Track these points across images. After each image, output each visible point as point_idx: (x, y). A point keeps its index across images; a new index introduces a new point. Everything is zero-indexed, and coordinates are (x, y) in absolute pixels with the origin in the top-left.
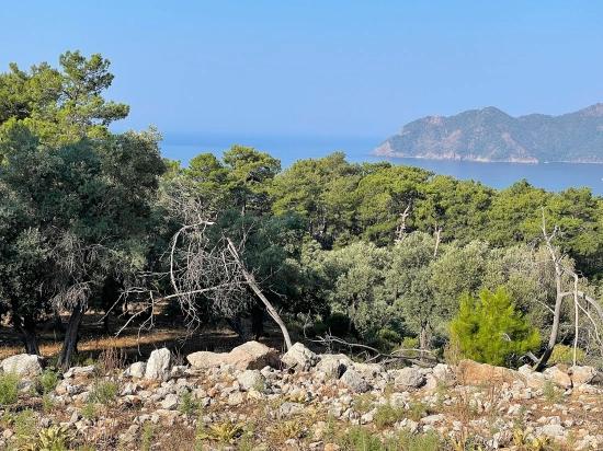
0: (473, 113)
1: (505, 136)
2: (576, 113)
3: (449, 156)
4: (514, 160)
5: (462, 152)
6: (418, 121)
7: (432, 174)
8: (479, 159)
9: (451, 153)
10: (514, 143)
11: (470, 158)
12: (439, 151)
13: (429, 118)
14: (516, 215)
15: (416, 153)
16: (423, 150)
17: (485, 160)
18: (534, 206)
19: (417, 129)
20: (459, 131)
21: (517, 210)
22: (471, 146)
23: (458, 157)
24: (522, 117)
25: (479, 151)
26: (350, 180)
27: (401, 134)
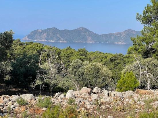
0: (50, 29)
1: (58, 35)
2: (75, 30)
3: (43, 40)
4: (61, 41)
5: (47, 39)
6: (35, 31)
7: (44, 45)
8: (51, 41)
9: (44, 40)
10: (60, 37)
11: (49, 41)
12: (41, 39)
13: (38, 30)
14: (68, 56)
15: (34, 39)
16: (36, 39)
17: (53, 41)
18: (72, 53)
19: (35, 33)
20: (46, 34)
21: (68, 54)
22: (49, 38)
23: (46, 41)
24: (62, 30)
25: (52, 39)
26: (22, 47)
27: (30, 34)
